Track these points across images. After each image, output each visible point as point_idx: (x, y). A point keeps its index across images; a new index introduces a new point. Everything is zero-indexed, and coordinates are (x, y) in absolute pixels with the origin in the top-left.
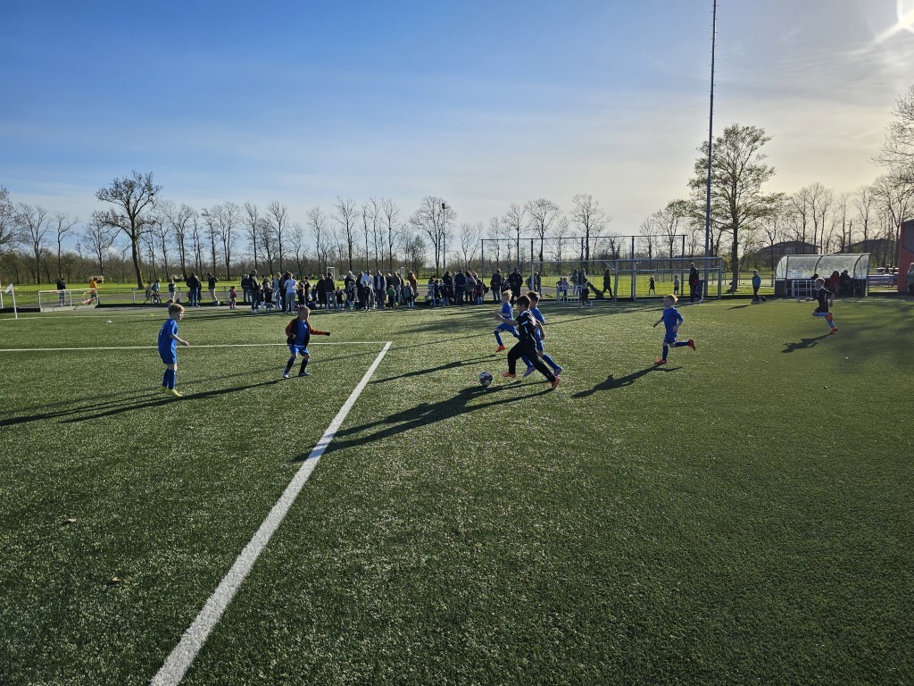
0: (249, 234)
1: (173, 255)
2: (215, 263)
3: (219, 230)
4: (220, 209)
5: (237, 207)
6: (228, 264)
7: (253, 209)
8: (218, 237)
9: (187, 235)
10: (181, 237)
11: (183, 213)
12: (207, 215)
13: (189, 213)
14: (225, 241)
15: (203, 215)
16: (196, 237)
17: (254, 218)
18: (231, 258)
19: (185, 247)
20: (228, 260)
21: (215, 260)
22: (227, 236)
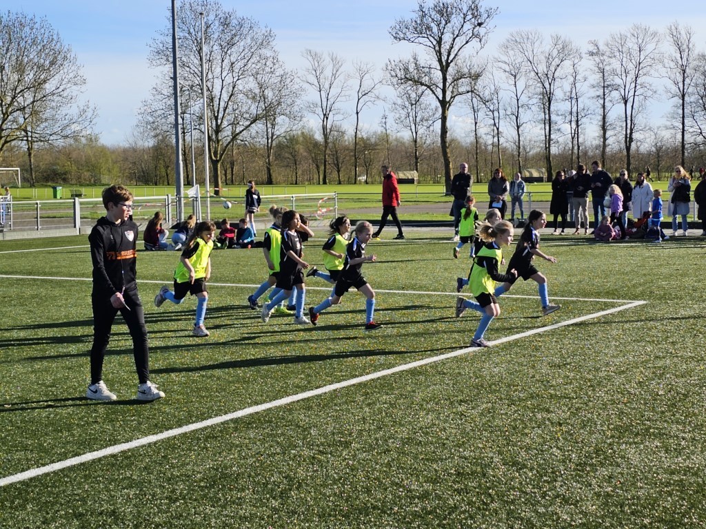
0: (674, 89)
1: (533, 133)
2: (605, 146)
3: (618, 81)
4: (623, 39)
5: (655, 34)
6: (628, 148)
7: (684, 37)
8: (615, 94)
9: (558, 94)
10: (547, 98)
11: (555, 53)
12: (597, 54)
13: (564, 51)
14: (626, 103)
15: (592, 54)
16: (573, 98)
17: (685, 55)
18: (635, 136)
19: (553, 117)
20: (629, 139)
21: (605, 139)
22: (632, 93)
